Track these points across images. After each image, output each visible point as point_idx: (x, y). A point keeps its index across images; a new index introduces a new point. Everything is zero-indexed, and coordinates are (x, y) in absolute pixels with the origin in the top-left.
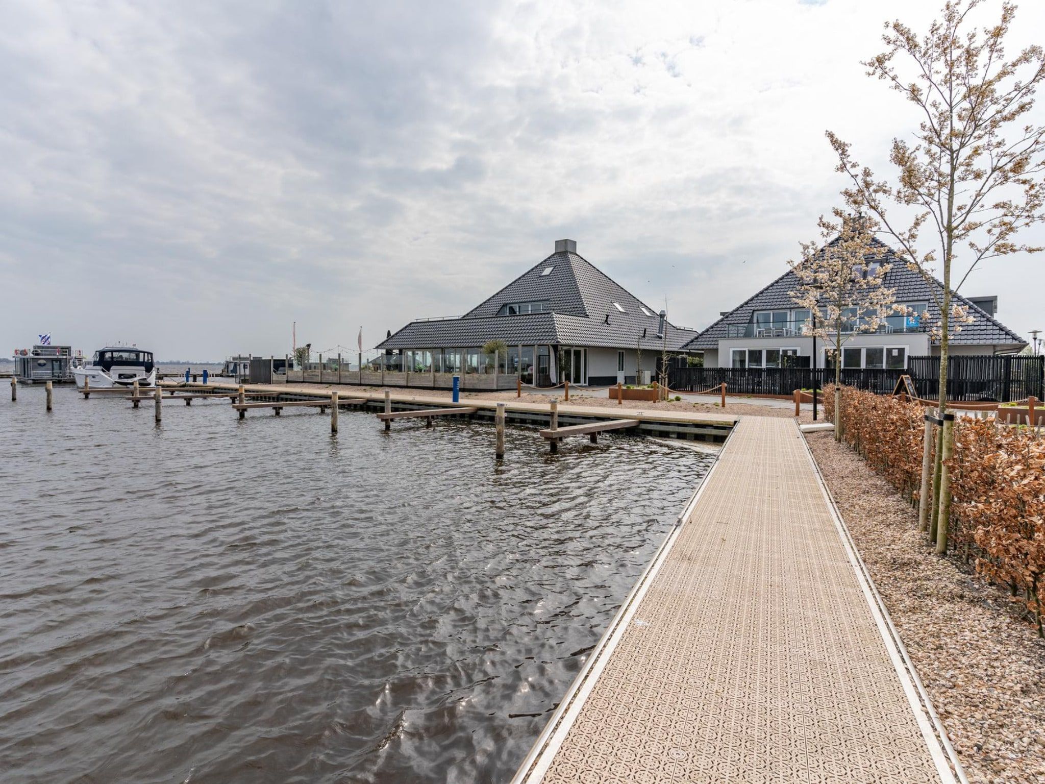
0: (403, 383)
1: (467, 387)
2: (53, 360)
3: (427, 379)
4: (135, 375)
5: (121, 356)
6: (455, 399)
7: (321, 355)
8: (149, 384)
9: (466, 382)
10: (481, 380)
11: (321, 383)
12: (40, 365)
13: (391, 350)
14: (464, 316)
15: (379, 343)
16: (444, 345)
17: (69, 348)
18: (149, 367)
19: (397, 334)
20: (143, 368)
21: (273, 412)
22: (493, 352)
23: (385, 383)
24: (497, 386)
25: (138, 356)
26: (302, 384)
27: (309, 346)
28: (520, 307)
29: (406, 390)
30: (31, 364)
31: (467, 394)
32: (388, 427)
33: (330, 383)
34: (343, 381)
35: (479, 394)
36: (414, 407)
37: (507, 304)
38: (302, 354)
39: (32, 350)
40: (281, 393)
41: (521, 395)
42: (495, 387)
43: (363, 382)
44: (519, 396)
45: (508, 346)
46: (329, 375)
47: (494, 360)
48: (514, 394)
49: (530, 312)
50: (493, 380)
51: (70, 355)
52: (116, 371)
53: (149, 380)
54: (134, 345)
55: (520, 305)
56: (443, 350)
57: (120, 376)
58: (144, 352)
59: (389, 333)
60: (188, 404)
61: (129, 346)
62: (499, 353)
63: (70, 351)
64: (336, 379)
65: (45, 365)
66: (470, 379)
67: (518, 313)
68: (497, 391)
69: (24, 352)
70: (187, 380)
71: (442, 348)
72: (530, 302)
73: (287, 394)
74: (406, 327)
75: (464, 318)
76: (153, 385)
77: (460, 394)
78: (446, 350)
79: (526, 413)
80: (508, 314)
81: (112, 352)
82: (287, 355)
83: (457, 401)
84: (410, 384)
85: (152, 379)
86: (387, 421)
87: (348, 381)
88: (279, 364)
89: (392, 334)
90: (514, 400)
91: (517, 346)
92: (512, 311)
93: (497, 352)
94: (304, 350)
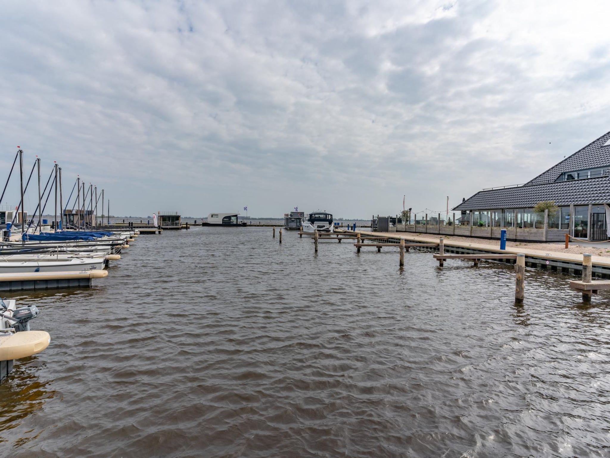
0: (468, 234)
1: (519, 238)
2: (297, 219)
3: (486, 231)
4: (324, 226)
5: (319, 217)
6: (503, 247)
7: (415, 215)
8: (330, 231)
9: (518, 234)
10: (531, 233)
11: (415, 232)
12: (292, 221)
13: (465, 211)
14: (525, 185)
15: (455, 206)
16: (503, 207)
17: (303, 213)
18: (330, 222)
19: (468, 200)
20: (328, 223)
21: (377, 249)
22: (543, 211)
23: (456, 233)
24: (546, 238)
25: (326, 216)
26: (404, 233)
27: (410, 209)
28: (578, 174)
29: (470, 238)
30: (289, 221)
31: (518, 243)
32: (441, 265)
33: (420, 233)
34: (428, 231)
35: (529, 244)
36: (470, 251)
37: (565, 173)
38: (406, 215)
39: (290, 214)
40: (390, 238)
41: (569, 246)
42: (544, 239)
43: (441, 232)
44: (567, 247)
45: (559, 206)
46: (420, 228)
47: (543, 217)
48: (563, 245)
49: (589, 177)
50: (542, 233)
51: (303, 216)
52: (317, 224)
53: (330, 229)
54: (325, 211)
55: (579, 172)
56: (503, 210)
57: (319, 227)
58: (329, 214)
59: (464, 199)
60: (340, 242)
61: (323, 211)
62: (549, 212)
63: (303, 214)
64: (424, 230)
65: (294, 221)
66: (521, 232)
67: (576, 179)
68: (546, 242)
69: (287, 215)
70: (348, 229)
71: (502, 209)
72: (589, 169)
73: (392, 238)
74: (476, 195)
75: (525, 186)
76: (332, 231)
77: (507, 243)
78: (506, 210)
79: (568, 263)
80: (566, 180)
81: (315, 214)
82: (397, 215)
83: (504, 249)
84: (473, 235)
85: (332, 228)
86: (442, 261)
87: (432, 232)
88: (393, 220)
89: (466, 200)
90: (561, 250)
91: (569, 206)
92: (571, 178)
93: (546, 211)
94: (407, 212)
